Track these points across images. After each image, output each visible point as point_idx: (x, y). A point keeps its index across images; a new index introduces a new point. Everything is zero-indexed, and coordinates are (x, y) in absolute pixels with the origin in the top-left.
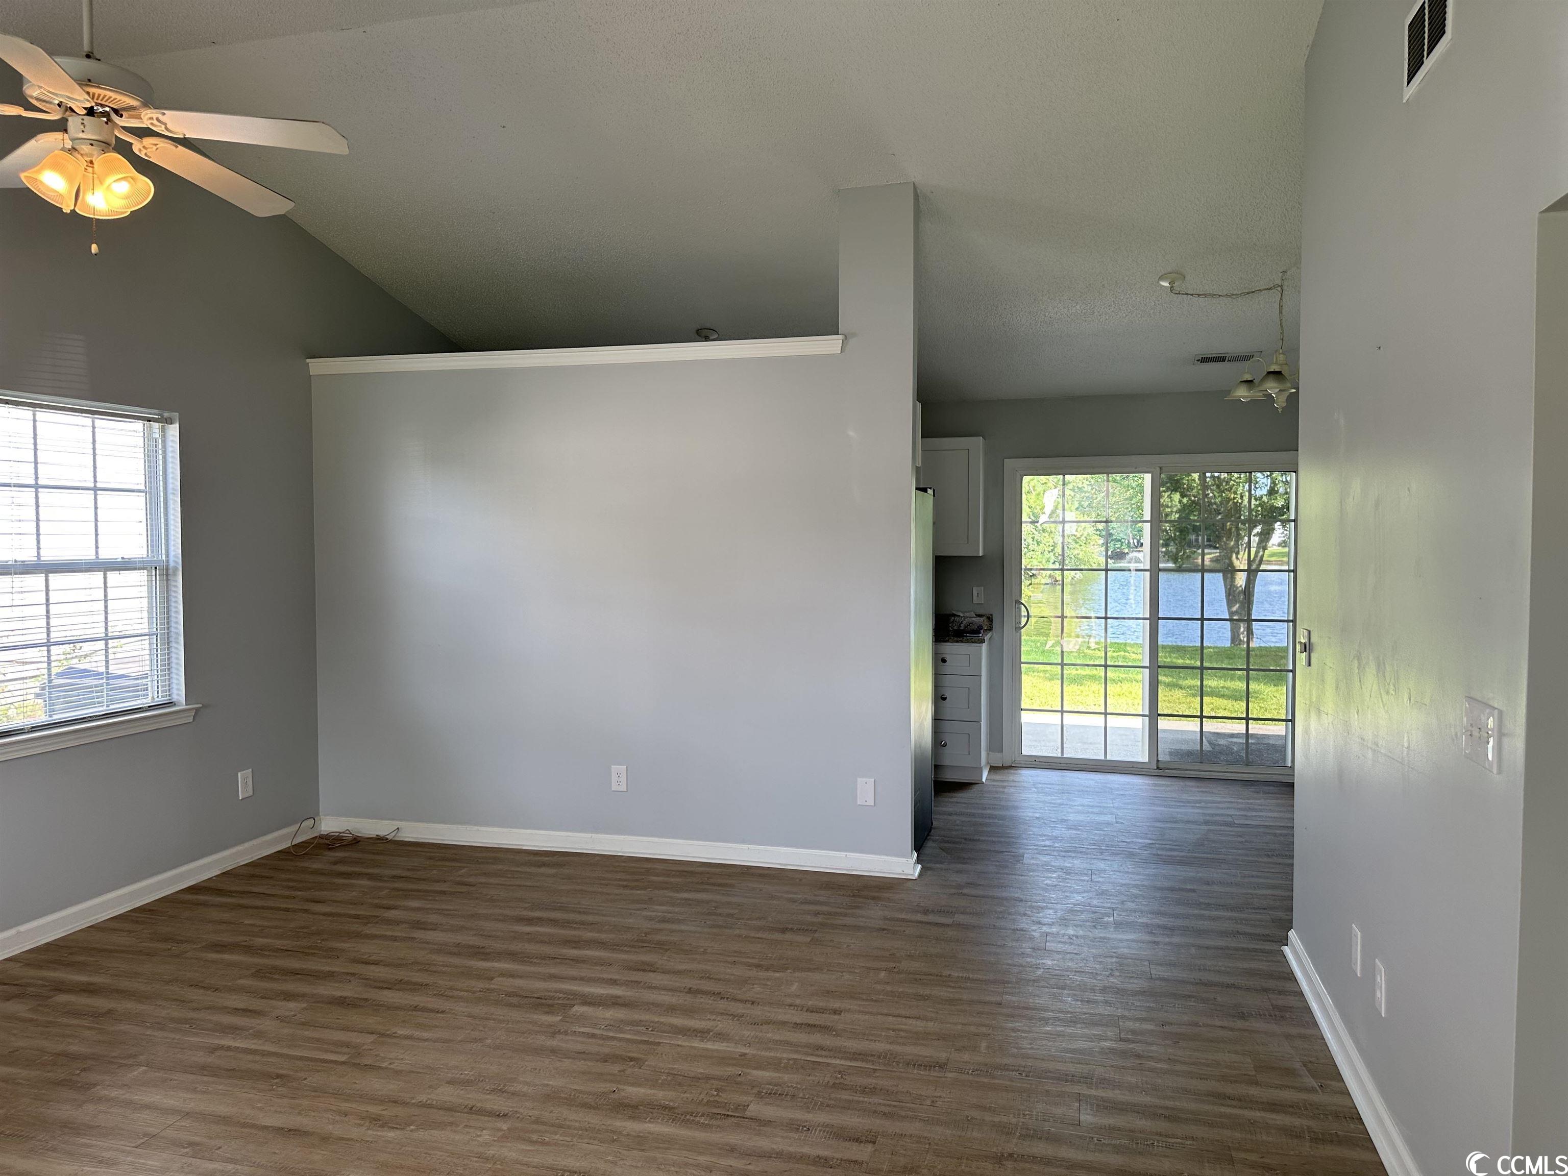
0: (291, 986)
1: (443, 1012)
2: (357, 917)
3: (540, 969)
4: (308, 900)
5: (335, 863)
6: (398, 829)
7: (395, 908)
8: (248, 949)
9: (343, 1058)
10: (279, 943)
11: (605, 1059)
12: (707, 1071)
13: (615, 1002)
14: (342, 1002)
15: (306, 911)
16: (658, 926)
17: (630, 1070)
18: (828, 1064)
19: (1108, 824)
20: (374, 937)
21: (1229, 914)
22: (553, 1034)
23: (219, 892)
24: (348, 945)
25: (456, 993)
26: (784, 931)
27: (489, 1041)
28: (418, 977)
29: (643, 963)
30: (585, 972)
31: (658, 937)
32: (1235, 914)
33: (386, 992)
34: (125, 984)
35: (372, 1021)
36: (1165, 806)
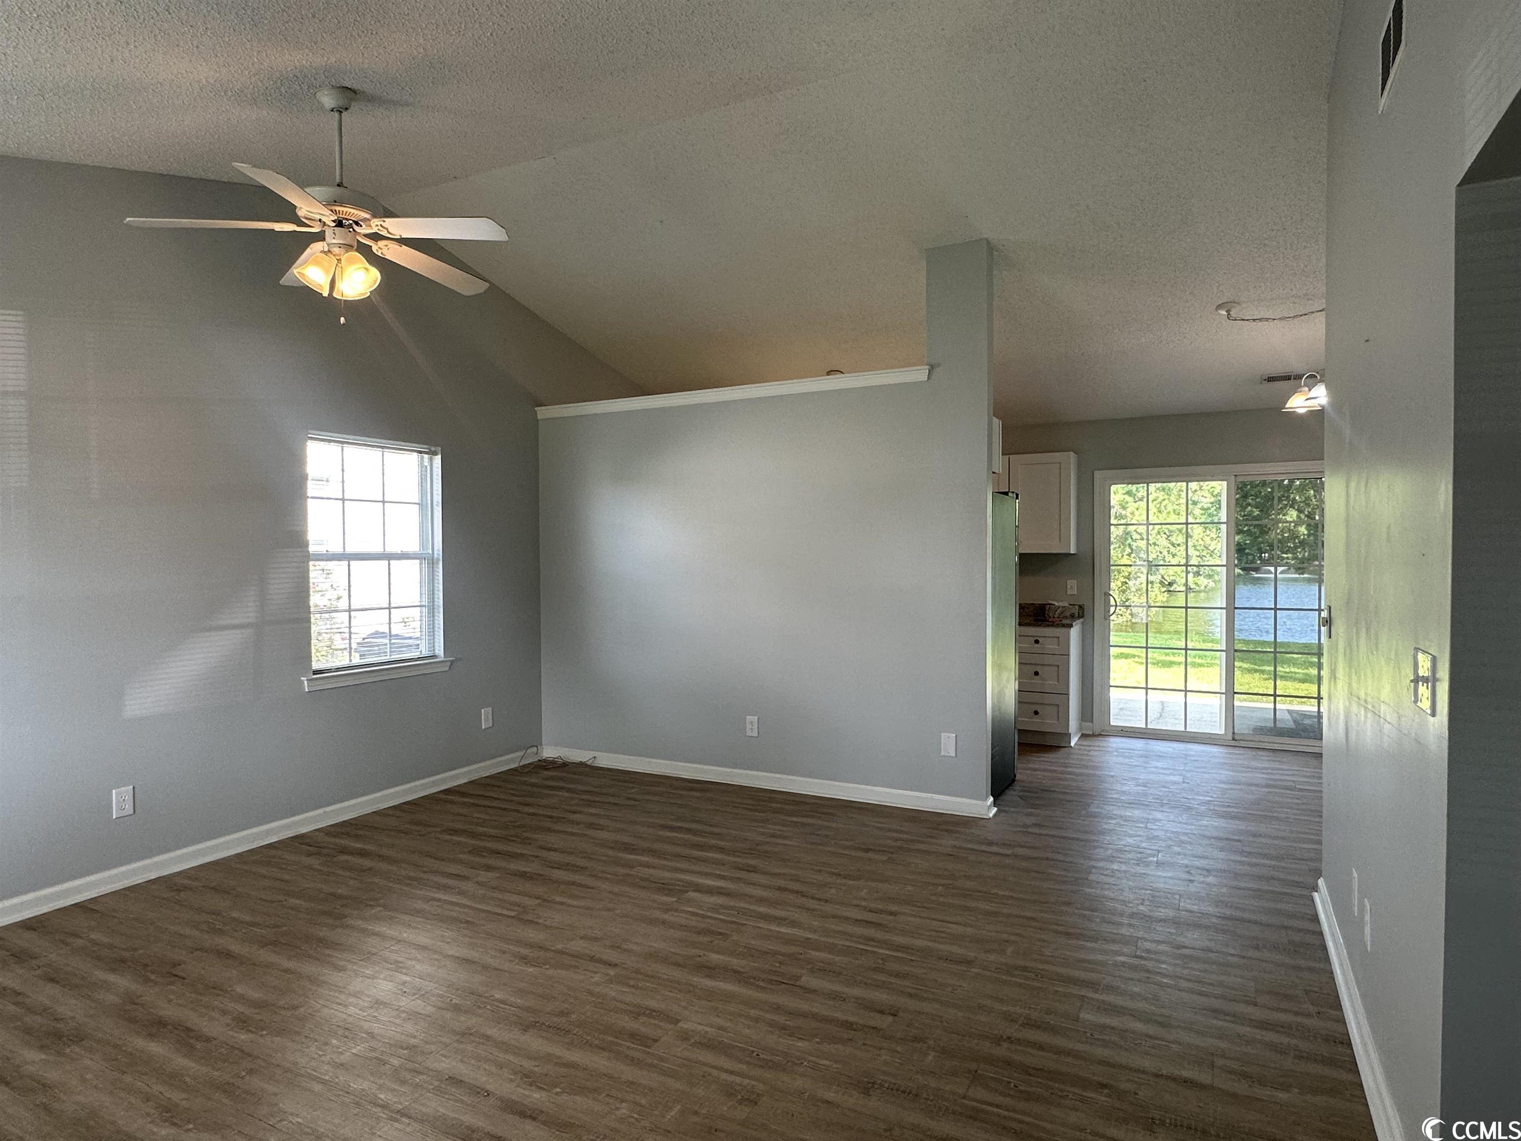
0: (492, 862)
1: (592, 888)
2: (551, 817)
3: (669, 864)
4: (520, 804)
5: (547, 779)
6: (595, 757)
7: (580, 812)
8: (473, 835)
9: (513, 914)
10: (493, 832)
11: (699, 932)
12: (775, 948)
13: (721, 892)
14: (523, 875)
15: (517, 811)
16: (768, 840)
17: (716, 941)
18: (874, 952)
19: (1175, 783)
20: (558, 832)
21: (1268, 862)
22: (667, 911)
23: (463, 794)
24: (539, 836)
25: (604, 875)
26: (867, 850)
27: (618, 912)
28: (581, 862)
29: (749, 865)
30: (702, 868)
31: (766, 848)
32: (1273, 863)
33: (556, 871)
34: (385, 851)
35: (541, 890)
36: (1233, 771)
